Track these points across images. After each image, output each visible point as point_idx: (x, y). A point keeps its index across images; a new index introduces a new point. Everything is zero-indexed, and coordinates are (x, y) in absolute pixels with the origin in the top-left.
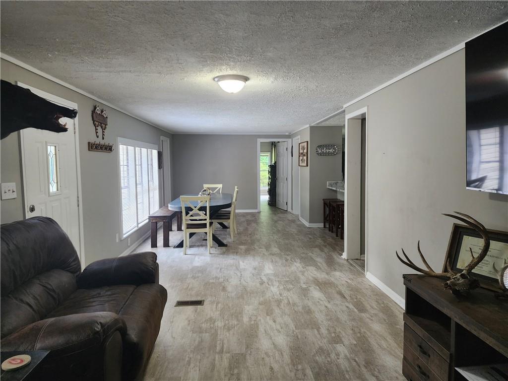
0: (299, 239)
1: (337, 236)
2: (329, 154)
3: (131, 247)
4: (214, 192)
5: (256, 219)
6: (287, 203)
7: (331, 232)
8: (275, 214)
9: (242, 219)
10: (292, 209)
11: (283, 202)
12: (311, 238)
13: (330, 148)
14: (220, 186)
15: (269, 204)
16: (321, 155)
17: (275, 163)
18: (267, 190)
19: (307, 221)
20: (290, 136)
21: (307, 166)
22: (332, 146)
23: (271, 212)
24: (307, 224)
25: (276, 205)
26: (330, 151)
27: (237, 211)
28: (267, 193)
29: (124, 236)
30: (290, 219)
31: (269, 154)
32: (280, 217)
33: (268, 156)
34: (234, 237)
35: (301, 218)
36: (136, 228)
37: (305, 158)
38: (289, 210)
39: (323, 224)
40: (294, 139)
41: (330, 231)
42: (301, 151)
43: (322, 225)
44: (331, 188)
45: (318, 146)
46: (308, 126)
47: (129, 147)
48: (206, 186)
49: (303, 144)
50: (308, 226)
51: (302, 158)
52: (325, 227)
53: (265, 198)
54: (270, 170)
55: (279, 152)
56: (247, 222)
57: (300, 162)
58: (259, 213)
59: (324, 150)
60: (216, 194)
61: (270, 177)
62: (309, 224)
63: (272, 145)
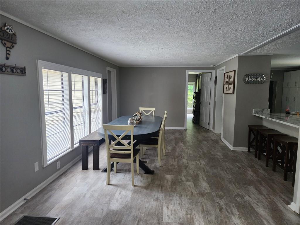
0: (228, 168)
1: (267, 166)
2: (256, 82)
3: (61, 170)
4: (148, 114)
5: (183, 137)
6: (209, 123)
7: (257, 159)
8: (199, 133)
9: (172, 137)
10: (214, 128)
11: (206, 122)
12: (239, 168)
13: (258, 77)
14: (153, 109)
15: (193, 122)
16: (248, 83)
17: (199, 90)
18: (192, 111)
19: (230, 144)
20: (213, 68)
21: (233, 93)
22: (260, 75)
23: (195, 131)
24: (231, 148)
25: (199, 124)
26: (258, 79)
27: (166, 128)
28: (192, 113)
29: (48, 163)
30: (213, 139)
31: (194, 83)
32: (204, 136)
33: (193, 85)
34: (161, 159)
35: (223, 139)
36: (71, 149)
37: (231, 86)
38: (211, 129)
39: (247, 148)
40: (218, 70)
41: (256, 157)
42: (226, 80)
43: (245, 149)
44: (257, 115)
45: (246, 75)
46: (237, 55)
47: (63, 73)
48: (141, 109)
49: (228, 74)
50: (232, 149)
51: (227, 86)
52: (249, 151)
53: (190, 116)
54: (195, 96)
55: (204, 82)
56: (175, 140)
57: (225, 90)
58: (186, 130)
59: (252, 79)
60: (150, 116)
61: (195, 101)
62: (233, 147)
63: (197, 77)
